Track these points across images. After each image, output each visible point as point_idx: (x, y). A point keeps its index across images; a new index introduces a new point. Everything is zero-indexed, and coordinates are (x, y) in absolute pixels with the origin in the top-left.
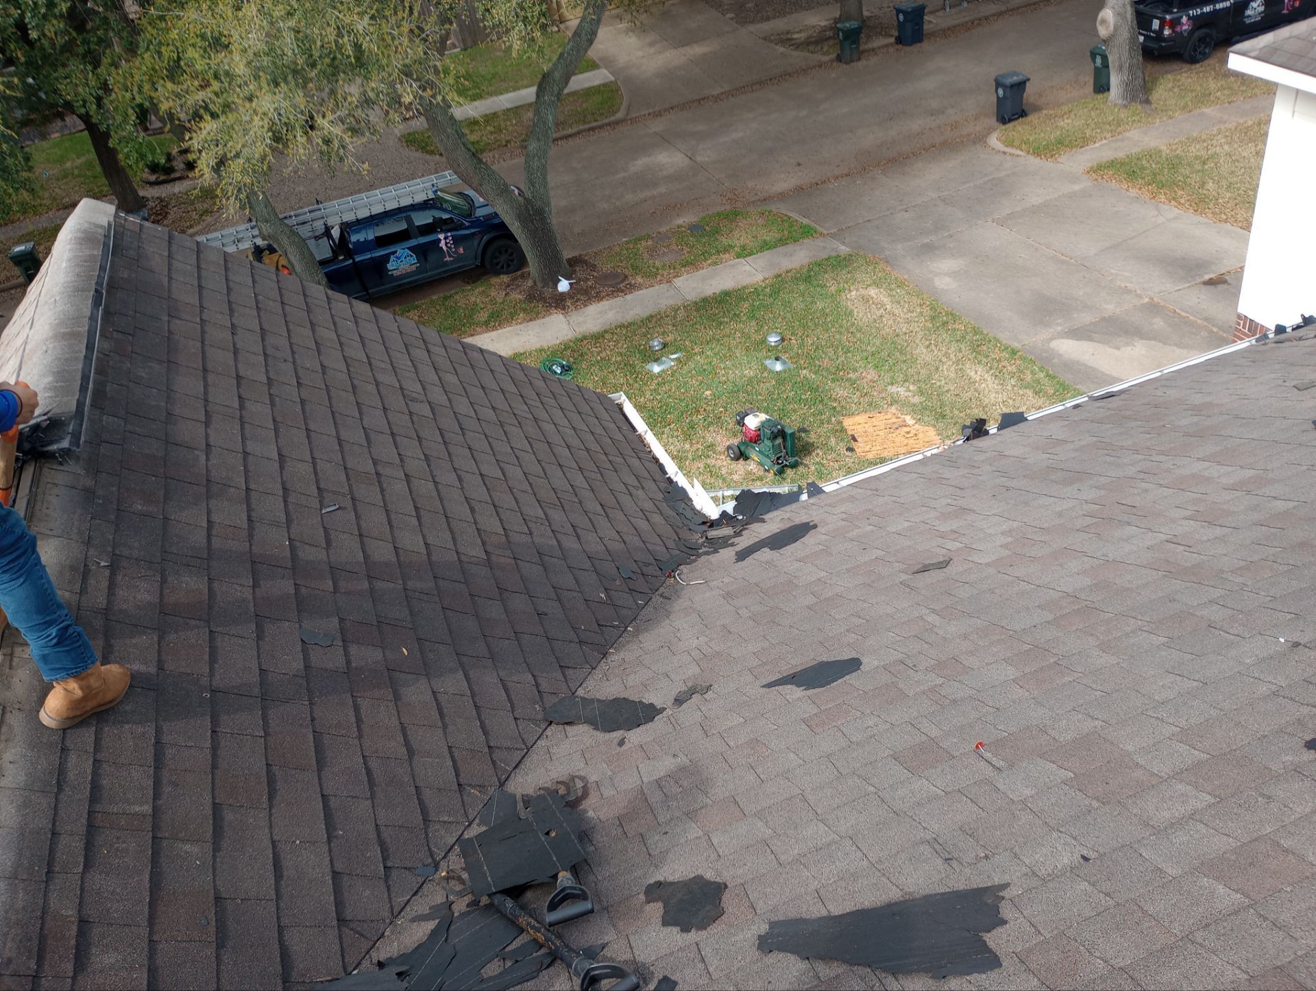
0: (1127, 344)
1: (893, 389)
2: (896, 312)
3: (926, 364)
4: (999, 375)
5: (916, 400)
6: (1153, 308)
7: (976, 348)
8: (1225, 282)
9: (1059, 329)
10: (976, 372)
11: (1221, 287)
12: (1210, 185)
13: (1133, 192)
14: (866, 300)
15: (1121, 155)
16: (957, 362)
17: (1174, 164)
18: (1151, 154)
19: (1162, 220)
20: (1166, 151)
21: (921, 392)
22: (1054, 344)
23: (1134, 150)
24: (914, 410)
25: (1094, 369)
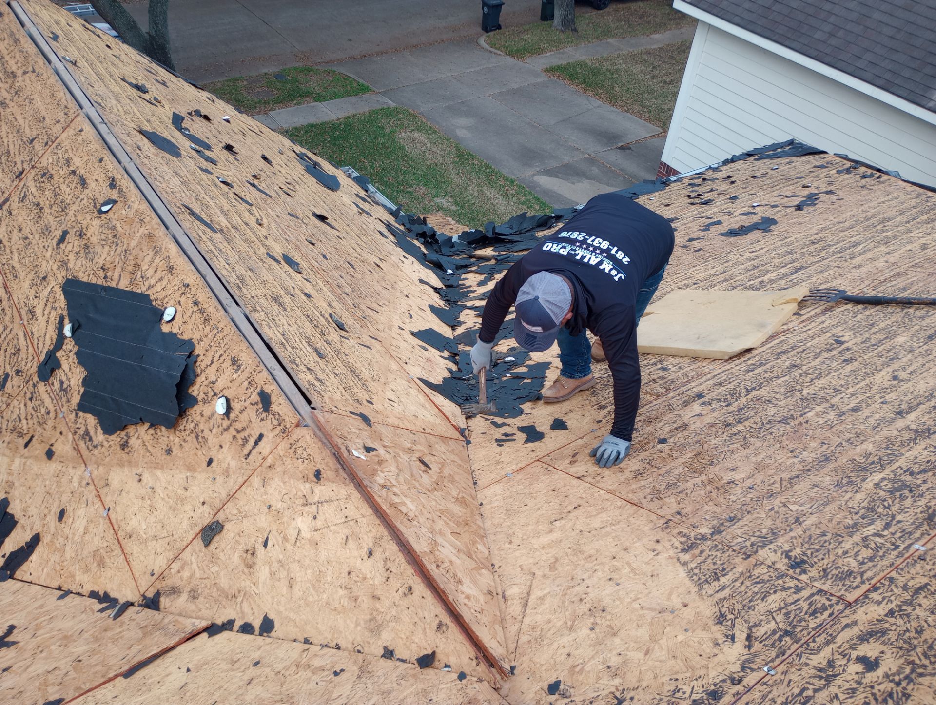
0: (579, 182)
1: (438, 200)
2: (434, 149)
3: (458, 186)
4: (505, 195)
5: (454, 208)
6: (591, 161)
7: (488, 176)
8: (630, 148)
9: (538, 169)
10: (490, 193)
11: (628, 151)
12: (617, 88)
13: (573, 88)
14: (413, 140)
15: (564, 63)
16: (478, 185)
17: (596, 72)
18: (581, 64)
19: (591, 107)
20: (590, 64)
21: (457, 204)
22: (536, 178)
23: (571, 61)
24: (452, 214)
25: (561, 196)
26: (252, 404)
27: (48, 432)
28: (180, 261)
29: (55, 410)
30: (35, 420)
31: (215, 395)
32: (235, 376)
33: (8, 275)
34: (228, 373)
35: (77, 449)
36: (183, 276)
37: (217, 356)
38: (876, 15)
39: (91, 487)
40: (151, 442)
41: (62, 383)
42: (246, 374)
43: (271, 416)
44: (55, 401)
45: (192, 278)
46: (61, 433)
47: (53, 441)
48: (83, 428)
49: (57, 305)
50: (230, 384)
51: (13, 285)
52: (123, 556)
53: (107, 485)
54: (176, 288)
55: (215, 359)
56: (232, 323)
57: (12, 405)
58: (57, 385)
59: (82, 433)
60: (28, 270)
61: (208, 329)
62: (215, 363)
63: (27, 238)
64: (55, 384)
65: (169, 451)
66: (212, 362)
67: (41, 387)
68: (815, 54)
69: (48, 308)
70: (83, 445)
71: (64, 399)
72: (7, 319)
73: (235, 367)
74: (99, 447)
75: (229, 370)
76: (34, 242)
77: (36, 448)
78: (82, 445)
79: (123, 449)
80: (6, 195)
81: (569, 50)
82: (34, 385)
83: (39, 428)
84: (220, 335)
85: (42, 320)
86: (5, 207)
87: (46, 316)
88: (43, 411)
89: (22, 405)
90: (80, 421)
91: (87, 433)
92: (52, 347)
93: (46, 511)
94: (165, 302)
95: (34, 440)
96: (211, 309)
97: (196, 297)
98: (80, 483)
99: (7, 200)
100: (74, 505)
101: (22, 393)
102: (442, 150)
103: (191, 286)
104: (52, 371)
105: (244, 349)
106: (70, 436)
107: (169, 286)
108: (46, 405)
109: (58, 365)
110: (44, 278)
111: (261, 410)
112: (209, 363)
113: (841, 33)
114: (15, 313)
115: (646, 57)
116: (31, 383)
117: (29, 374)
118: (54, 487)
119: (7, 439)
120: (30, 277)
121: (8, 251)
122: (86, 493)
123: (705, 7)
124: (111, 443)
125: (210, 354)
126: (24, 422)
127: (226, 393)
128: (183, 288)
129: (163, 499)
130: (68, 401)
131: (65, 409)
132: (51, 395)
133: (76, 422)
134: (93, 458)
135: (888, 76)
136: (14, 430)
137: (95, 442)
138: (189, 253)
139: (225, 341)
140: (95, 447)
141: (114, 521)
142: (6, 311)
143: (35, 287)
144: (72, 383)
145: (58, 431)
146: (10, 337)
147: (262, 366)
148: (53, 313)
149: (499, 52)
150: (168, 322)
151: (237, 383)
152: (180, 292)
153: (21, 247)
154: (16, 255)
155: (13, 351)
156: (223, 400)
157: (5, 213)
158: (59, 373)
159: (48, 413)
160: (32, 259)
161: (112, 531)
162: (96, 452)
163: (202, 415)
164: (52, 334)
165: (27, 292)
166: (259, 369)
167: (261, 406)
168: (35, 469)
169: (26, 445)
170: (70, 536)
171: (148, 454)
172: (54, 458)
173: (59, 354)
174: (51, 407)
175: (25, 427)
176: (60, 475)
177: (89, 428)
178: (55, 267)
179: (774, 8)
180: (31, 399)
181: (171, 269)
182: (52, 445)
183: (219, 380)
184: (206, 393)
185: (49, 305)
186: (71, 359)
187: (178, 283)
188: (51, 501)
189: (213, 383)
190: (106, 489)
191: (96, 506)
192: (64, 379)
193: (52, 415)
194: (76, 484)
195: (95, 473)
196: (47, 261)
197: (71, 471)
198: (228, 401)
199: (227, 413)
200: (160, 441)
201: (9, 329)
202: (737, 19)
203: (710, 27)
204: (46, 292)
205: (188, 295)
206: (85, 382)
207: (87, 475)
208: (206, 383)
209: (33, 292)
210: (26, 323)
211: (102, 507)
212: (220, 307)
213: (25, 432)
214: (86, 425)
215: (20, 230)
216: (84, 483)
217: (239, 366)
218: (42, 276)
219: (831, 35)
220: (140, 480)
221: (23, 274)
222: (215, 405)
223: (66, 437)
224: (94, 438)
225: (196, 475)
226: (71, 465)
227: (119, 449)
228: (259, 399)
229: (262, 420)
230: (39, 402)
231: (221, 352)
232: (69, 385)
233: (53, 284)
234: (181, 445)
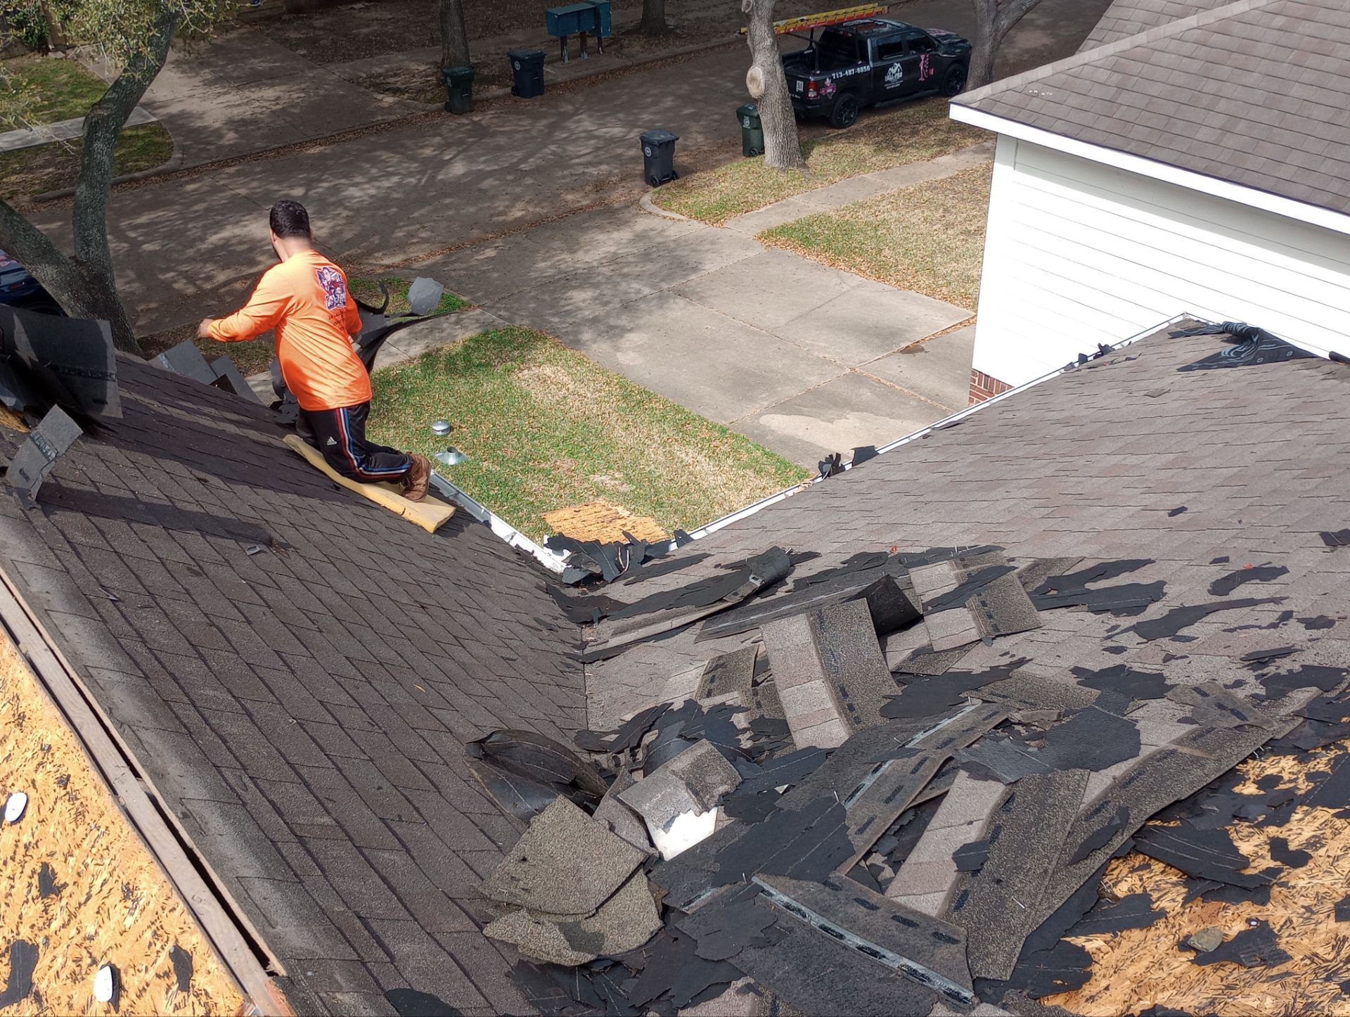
0: (839, 417)
1: (597, 478)
2: (582, 392)
3: (628, 449)
4: (713, 455)
5: (625, 488)
6: (857, 378)
7: (681, 427)
8: (922, 350)
9: (766, 403)
10: (687, 454)
11: (919, 355)
12: (886, 252)
13: (812, 259)
14: (543, 380)
15: (790, 220)
16: (664, 444)
17: (847, 230)
18: (820, 219)
19: (846, 288)
20: (835, 218)
21: (629, 480)
22: (764, 420)
23: (802, 216)
24: (626, 499)
25: (811, 444)
26: (158, 976)
28: (36, 702)
31: (94, 962)
32: (129, 921)
34: (116, 915)
36: (41, 732)
37: (98, 882)
38: (1296, 90)
42: (149, 917)
43: (192, 998)
45: (54, 732)
50: (119, 939)
54: (29, 754)
55: (94, 891)
56: (123, 817)
61: (81, 830)
62: (94, 898)
66: (89, 897)
68: (1201, 165)
73: (129, 903)
75: (118, 910)
81: (798, 199)
84: (104, 841)
94: (9, 783)
96: (89, 792)
97: (62, 770)
102: (596, 390)
103: (54, 748)
105: (145, 864)
107: (16, 752)
111: (175, 988)
112: (83, 899)
113: (1241, 127)
115: (927, 195)
123: (1003, 112)
125: (85, 881)
127: (113, 957)
128: (41, 754)
135: (1336, 186)
138: (52, 685)
139: (113, 852)
147: (176, 898)
149: (678, 216)
150: (13, 823)
151: (131, 937)
152: (36, 762)
156: (107, 970)
163: (70, 1007)
166: (170, 904)
167: (174, 978)
179: (1119, 101)
181: (20, 720)
183: (101, 932)
184: (77, 961)
187: (32, 746)
189: (91, 938)
198: (115, 974)
199: (115, 1000)
202: (1060, 125)
203: (1019, 143)
205: (49, 767)
208: (78, 939)
212: (104, 787)
217: (136, 901)
219: (1225, 130)
222: (92, 983)
228: (171, 965)
229: (177, 1008)
231: (105, 875)
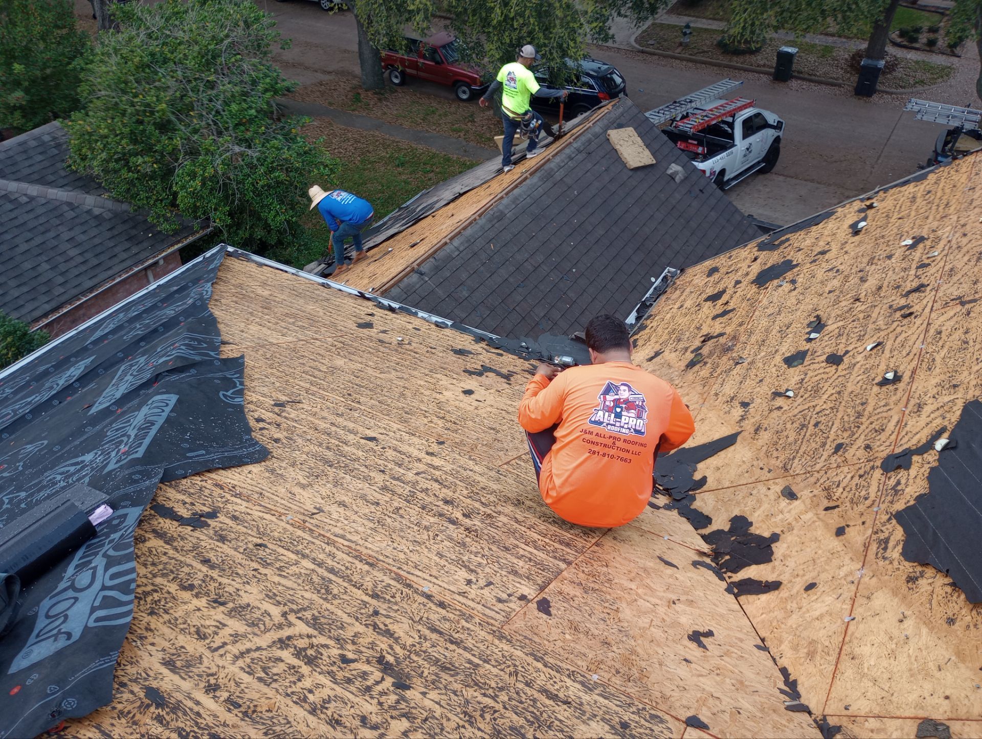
27: (853, 514)
29: (874, 501)
30: (850, 496)
33: (924, 364)
35: (866, 547)
39: (853, 588)
40: (940, 598)
41: (898, 483)
44: (879, 493)
46: (863, 523)
47: (851, 524)
48: (886, 535)
49: (948, 415)
51: (921, 374)
52: (833, 667)
53: (868, 598)
57: (841, 469)
58: (892, 482)
59: (882, 537)
60: (946, 370)
63: (967, 343)
64: (892, 480)
65: (951, 621)
67: (878, 473)
69: (937, 414)
70: (875, 549)
71: (889, 498)
72: (894, 398)
74: (887, 562)
76: (971, 350)
77: (834, 519)
78: (874, 547)
79: (908, 582)
80: (977, 296)
82: (873, 468)
83: (848, 504)
85: (923, 419)
86: (968, 306)
87: (930, 419)
88: (863, 493)
89: (849, 476)
90: (888, 526)
91: (887, 541)
92: (915, 447)
93: (801, 573)
95: (837, 510)
98: (846, 575)
99: (975, 301)
100: (826, 588)
101: (858, 466)
104: (899, 467)
106: (869, 532)
108: (870, 490)
109: (908, 467)
110: (955, 386)
114: (905, 399)
116: (872, 463)
117: (876, 455)
118: (822, 559)
119: (816, 492)
120: (943, 377)
121: (940, 343)
122: (845, 587)
124: (902, 567)
126: (841, 490)
129: (909, 656)
130: (892, 502)
131: (883, 506)
132: (881, 486)
133: (884, 524)
134: (875, 566)
136: (826, 489)
137: (887, 555)
140: (884, 558)
141: (849, 632)
142: (898, 392)
143: (940, 388)
144: (907, 490)
145: (863, 519)
146: (884, 414)
148: (939, 421)
153: (955, 347)
154: (945, 350)
155: (877, 428)
157: (964, 310)
158: (902, 473)
159: (866, 499)
160: (957, 363)
161: (841, 639)
162: (881, 563)
164: (923, 437)
165: (930, 388)
168: (819, 533)
169: (827, 509)
170: (804, 609)
171: (928, 606)
172: (841, 538)
173: (915, 458)
174: (872, 496)
175: (837, 494)
176: (835, 555)
177: (892, 538)
178: (974, 382)
180: (861, 476)
182: (848, 526)
185: (941, 411)
186: (923, 470)
188: (811, 568)
190: (865, 601)
191: (844, 606)
192: (903, 481)
193: (868, 502)
194: (842, 574)
195: (866, 579)
196: (970, 374)
197: (847, 560)
200: (950, 605)
201: (888, 408)
204: (947, 399)
206: (919, 498)
207: (858, 574)
209: (935, 391)
210: (907, 412)
211: (849, 611)
213: (835, 498)
214: (891, 534)
215: (966, 333)
216: (850, 579)
218: (954, 382)
220: (901, 621)
221: (938, 370)
223: (865, 530)
224: (889, 551)
225: (960, 665)
226: (850, 555)
227: (904, 578)
230: (866, 484)
232: (903, 490)
233: (960, 395)
234: (968, 626)
